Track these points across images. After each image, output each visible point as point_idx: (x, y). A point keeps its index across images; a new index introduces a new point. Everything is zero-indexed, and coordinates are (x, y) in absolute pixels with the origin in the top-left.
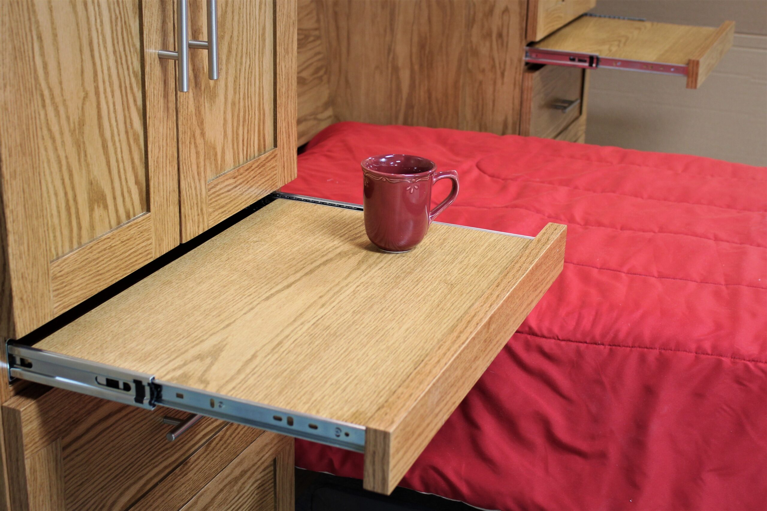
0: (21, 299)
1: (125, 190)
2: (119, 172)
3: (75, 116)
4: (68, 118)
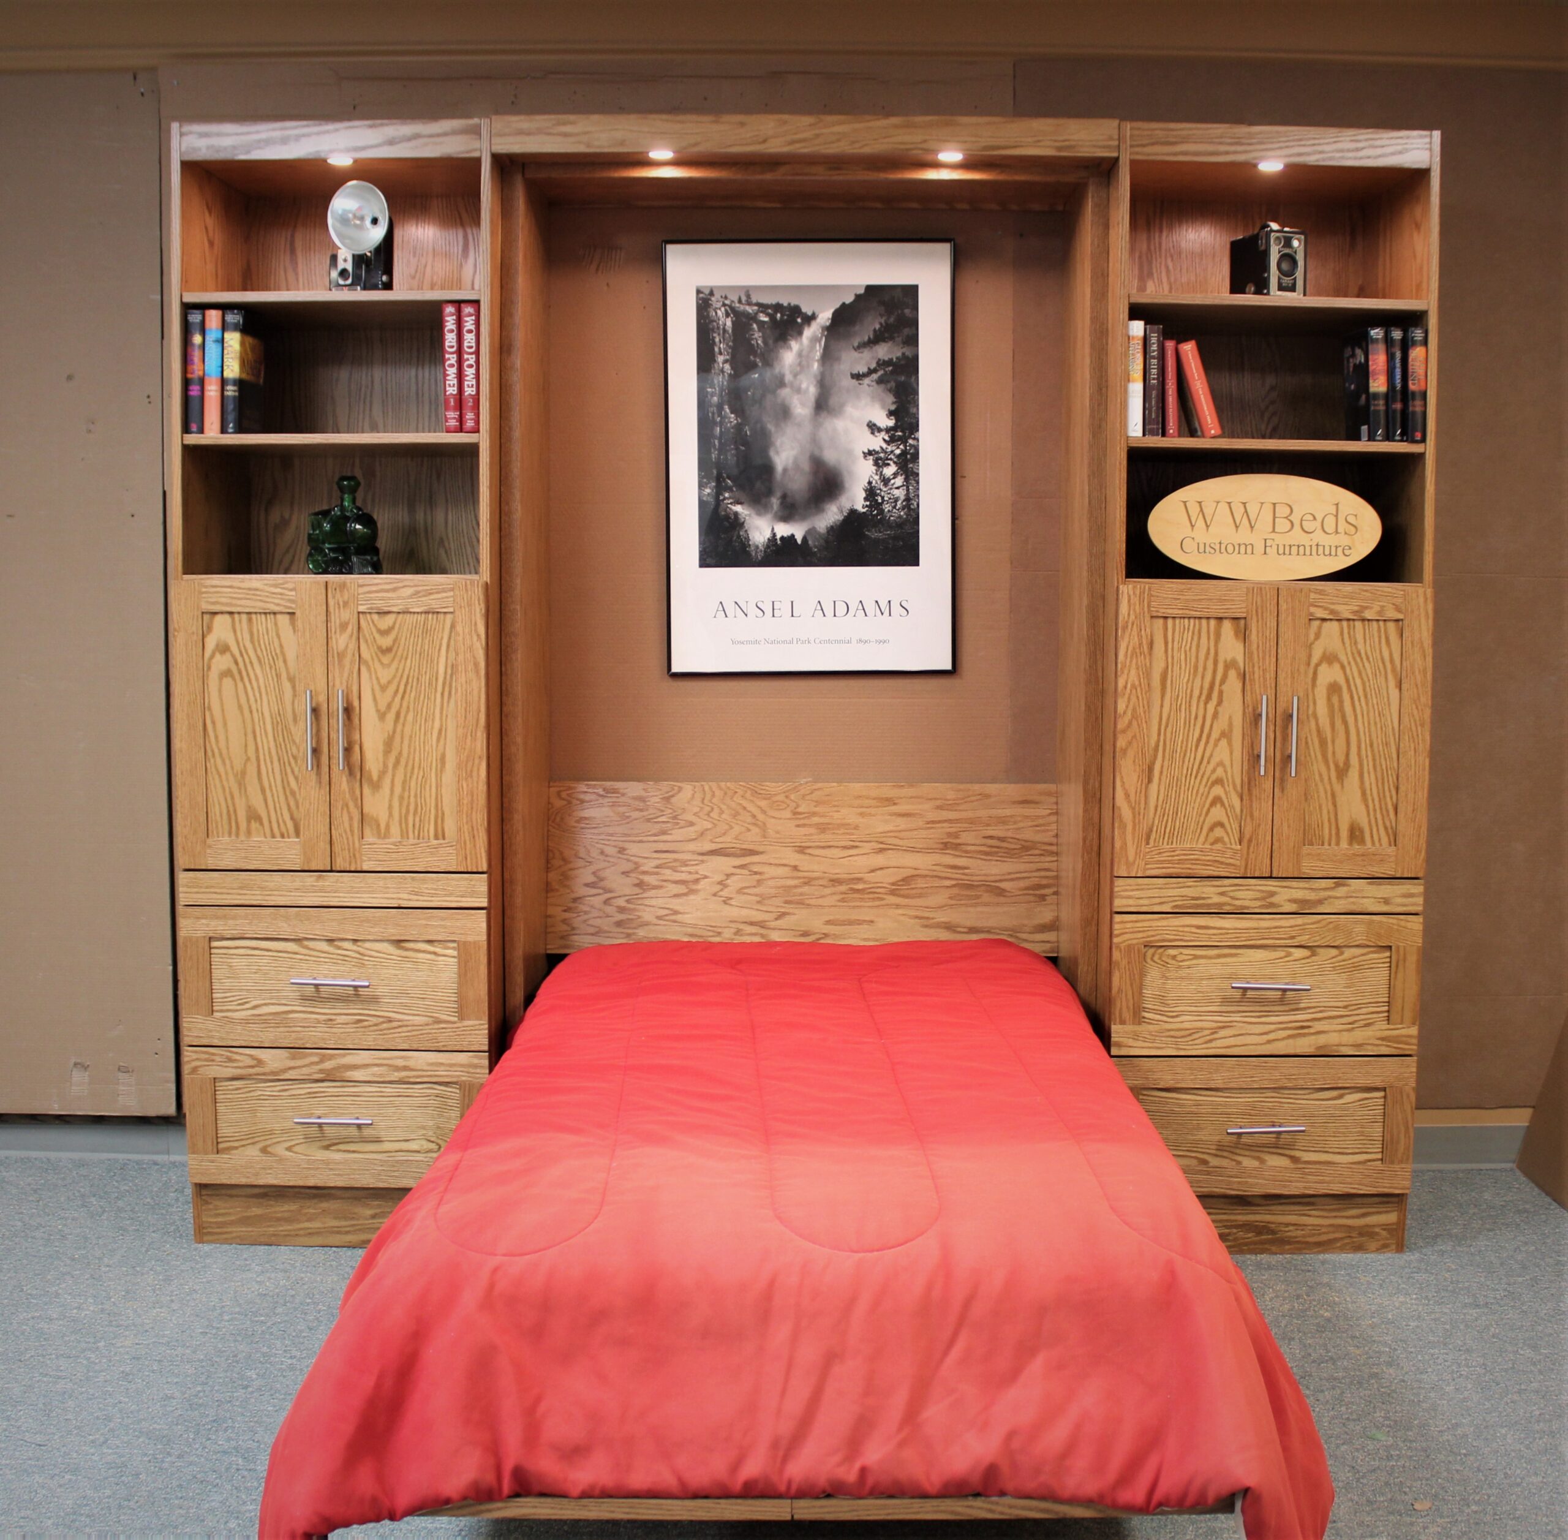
0: (183, 848)
1: (281, 821)
2: (275, 808)
3: (238, 767)
4: (232, 768)
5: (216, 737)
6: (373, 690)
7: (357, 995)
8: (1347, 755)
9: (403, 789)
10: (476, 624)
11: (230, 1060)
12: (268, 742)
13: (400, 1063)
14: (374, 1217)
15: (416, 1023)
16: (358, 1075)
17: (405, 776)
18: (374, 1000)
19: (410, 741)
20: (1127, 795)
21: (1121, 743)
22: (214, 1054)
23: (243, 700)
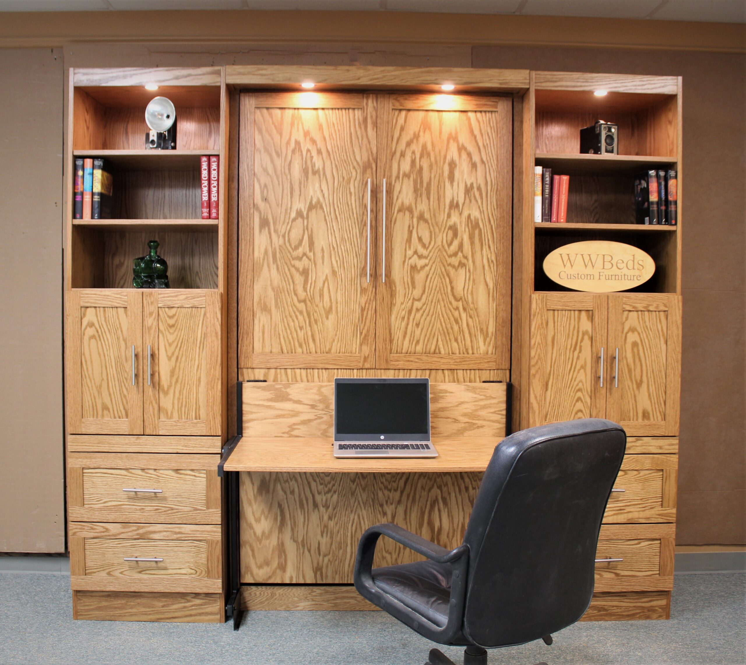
0: (70, 423)
1: (119, 410)
2: (116, 403)
3: (98, 383)
5: (87, 369)
6: (165, 346)
7: (156, 497)
8: (642, 376)
9: (180, 394)
10: (216, 313)
11: (92, 529)
12: (113, 371)
13: (177, 530)
14: (163, 606)
15: (185, 510)
16: (156, 536)
17: (181, 388)
18: (165, 499)
19: (183, 371)
20: (536, 397)
21: (533, 371)
22: (84, 526)
23: (101, 350)
